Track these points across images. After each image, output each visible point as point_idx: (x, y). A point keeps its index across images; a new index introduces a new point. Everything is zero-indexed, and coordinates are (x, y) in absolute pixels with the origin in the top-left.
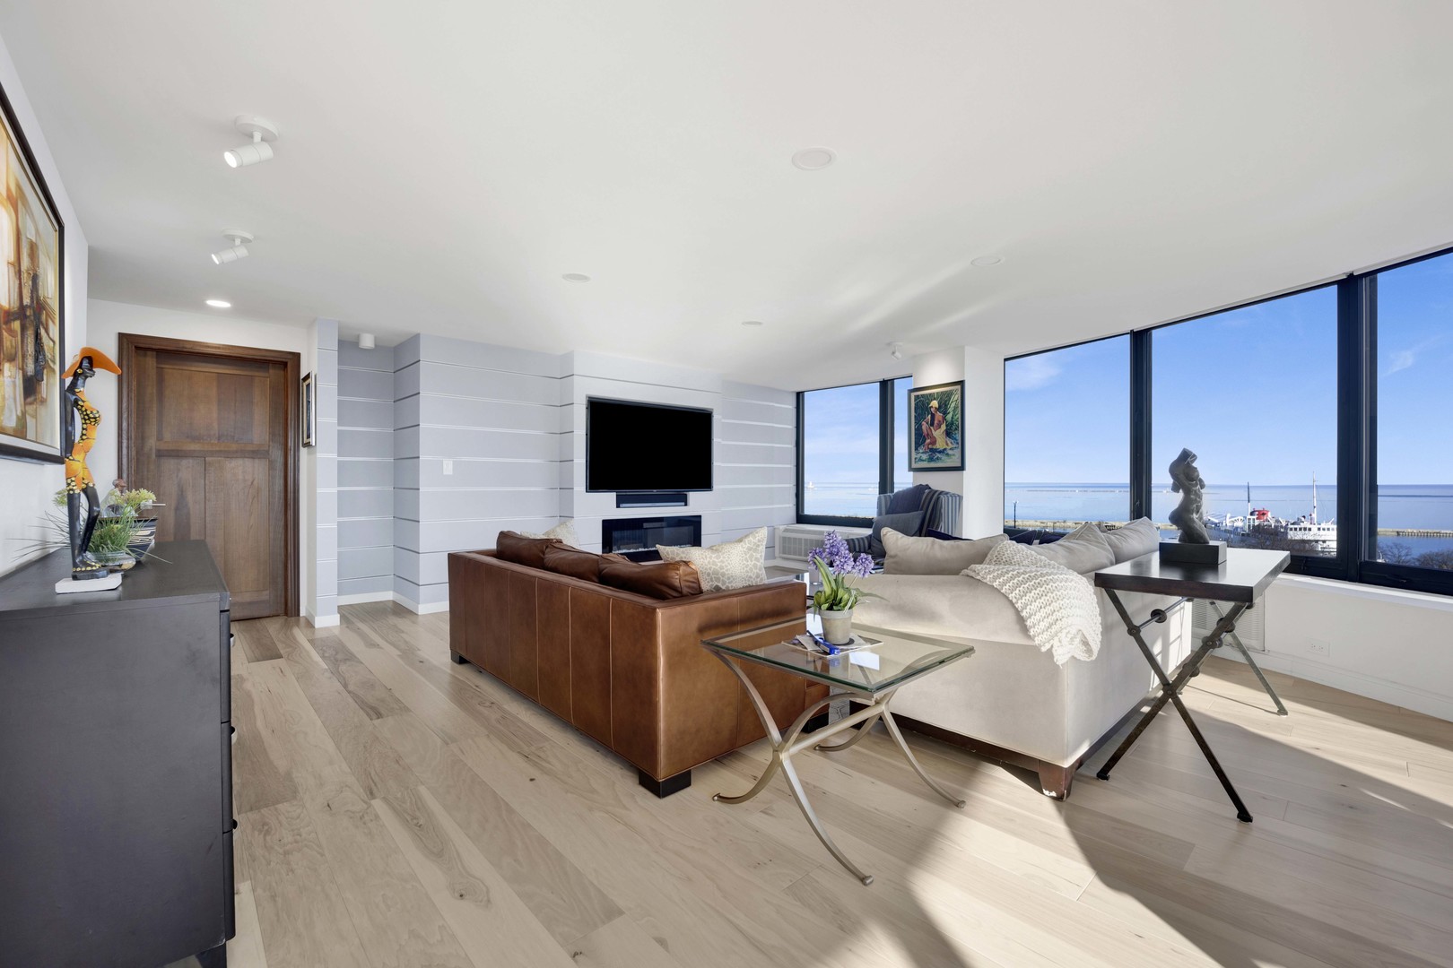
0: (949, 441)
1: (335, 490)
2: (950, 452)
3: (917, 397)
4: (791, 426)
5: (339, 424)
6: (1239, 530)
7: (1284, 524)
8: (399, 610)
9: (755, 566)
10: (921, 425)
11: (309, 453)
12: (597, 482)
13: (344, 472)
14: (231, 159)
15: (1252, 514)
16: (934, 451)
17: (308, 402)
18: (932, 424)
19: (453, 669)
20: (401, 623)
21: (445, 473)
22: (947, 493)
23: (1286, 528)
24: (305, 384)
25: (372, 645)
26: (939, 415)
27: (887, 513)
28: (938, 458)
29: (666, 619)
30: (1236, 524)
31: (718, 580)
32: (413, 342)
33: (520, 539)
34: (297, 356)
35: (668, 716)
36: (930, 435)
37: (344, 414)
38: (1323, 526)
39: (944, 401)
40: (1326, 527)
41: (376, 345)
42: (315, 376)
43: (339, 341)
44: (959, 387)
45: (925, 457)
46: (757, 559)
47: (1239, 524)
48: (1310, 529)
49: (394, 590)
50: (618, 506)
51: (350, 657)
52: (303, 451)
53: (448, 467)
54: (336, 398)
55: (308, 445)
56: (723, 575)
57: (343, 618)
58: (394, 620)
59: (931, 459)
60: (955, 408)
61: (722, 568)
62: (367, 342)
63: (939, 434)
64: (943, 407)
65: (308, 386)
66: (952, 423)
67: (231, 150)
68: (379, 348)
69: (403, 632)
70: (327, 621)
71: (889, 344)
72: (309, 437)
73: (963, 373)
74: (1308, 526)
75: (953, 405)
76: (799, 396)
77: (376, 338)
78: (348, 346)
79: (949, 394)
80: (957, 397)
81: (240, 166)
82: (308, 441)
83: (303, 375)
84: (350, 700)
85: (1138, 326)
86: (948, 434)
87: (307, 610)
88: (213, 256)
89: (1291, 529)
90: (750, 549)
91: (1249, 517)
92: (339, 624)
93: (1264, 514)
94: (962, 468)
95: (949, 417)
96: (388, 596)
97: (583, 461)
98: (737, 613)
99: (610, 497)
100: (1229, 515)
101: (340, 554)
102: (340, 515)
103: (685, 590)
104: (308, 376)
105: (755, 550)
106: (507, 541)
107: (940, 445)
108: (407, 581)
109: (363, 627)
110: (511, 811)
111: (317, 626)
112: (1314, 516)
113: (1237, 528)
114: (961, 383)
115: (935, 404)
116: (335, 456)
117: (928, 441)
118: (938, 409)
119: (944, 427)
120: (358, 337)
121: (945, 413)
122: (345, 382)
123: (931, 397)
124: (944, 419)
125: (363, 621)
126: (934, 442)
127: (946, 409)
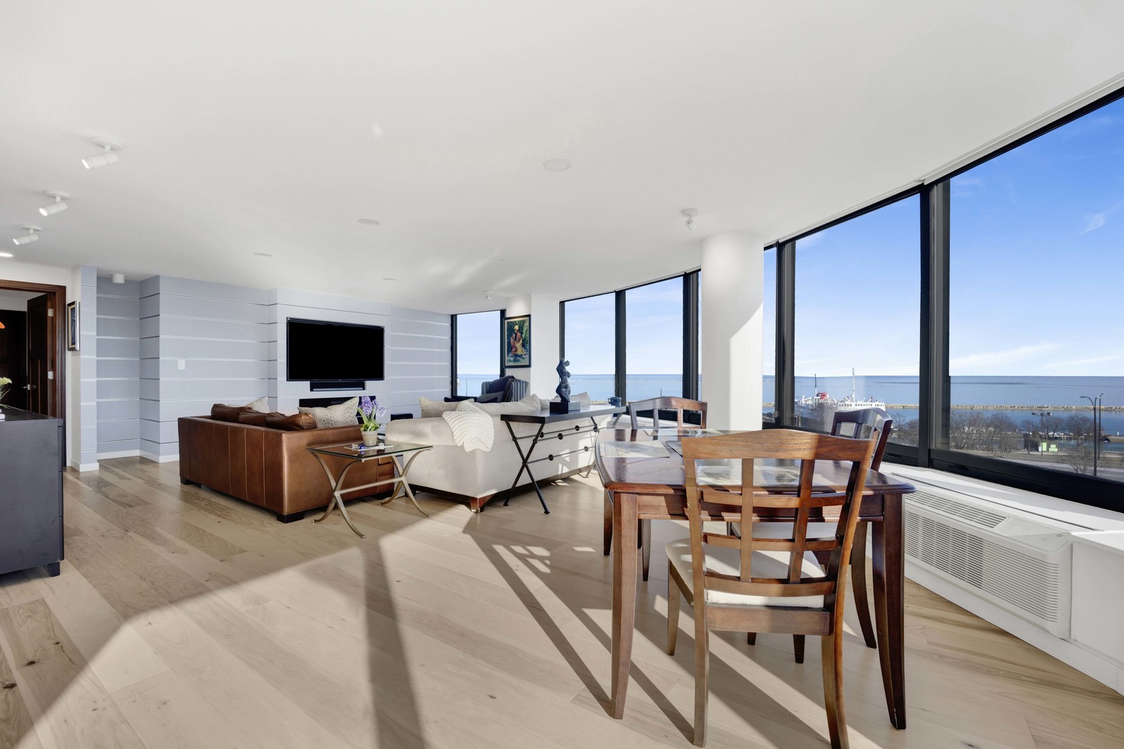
0: (524, 349)
1: (95, 380)
2: (524, 356)
3: (508, 323)
4: (448, 338)
5: (97, 335)
6: (810, 407)
7: (836, 402)
8: (143, 461)
9: (350, 416)
10: (510, 340)
11: (73, 355)
12: (294, 374)
13: (101, 368)
14: (43, 212)
15: (817, 395)
16: (516, 355)
17: (73, 321)
18: (516, 340)
19: (181, 486)
20: (148, 468)
21: (179, 368)
22: (519, 381)
23: (836, 404)
24: (70, 308)
25: (125, 478)
26: (519, 334)
27: (487, 393)
28: (518, 360)
29: (287, 438)
30: (808, 403)
31: (329, 423)
32: (155, 280)
33: (227, 408)
34: (63, 289)
35: (290, 485)
36: (514, 346)
37: (101, 327)
38: (858, 403)
39: (521, 324)
40: (860, 403)
41: (126, 280)
42: (79, 303)
43: (98, 277)
44: (528, 318)
45: (512, 359)
46: (351, 413)
47: (810, 402)
48: (851, 405)
49: (141, 449)
50: (312, 390)
51: (108, 484)
52: (69, 354)
53: (182, 364)
54: (95, 316)
55: (73, 349)
56: (332, 421)
57: (100, 466)
58: (139, 466)
59: (515, 361)
60: (527, 330)
61: (331, 417)
62: (119, 279)
63: (519, 345)
64: (521, 329)
65: (73, 310)
66: (525, 339)
67: (43, 208)
68: (128, 282)
69: (147, 472)
70: (89, 467)
71: (485, 292)
72: (74, 343)
73: (530, 309)
74: (850, 403)
75: (525, 329)
76: (453, 318)
77: (125, 276)
78: (104, 281)
79: (523, 322)
80: (527, 324)
81: (49, 215)
82: (73, 346)
83: (68, 301)
84: (112, 502)
85: (619, 288)
86: (523, 345)
87: (72, 461)
88: (14, 240)
89: (840, 405)
90: (347, 408)
91: (816, 397)
92: (98, 469)
93: (824, 395)
94: (529, 366)
95: (524, 335)
96: (136, 453)
97: (285, 360)
98: (331, 438)
99: (306, 385)
100: (804, 397)
101: (98, 424)
102: (98, 398)
103: (305, 427)
104: (73, 303)
105: (351, 409)
106: (217, 410)
107: (519, 352)
108: (151, 441)
109: (116, 470)
110: (204, 531)
111: (81, 471)
112: (853, 396)
113: (808, 405)
114: (529, 316)
115: (517, 327)
116: (95, 357)
117: (514, 350)
118: (518, 331)
119: (521, 342)
120: (112, 275)
121: (522, 333)
122: (102, 306)
123: (515, 323)
124: (521, 337)
125: (117, 467)
126: (516, 351)
127: (522, 331)
